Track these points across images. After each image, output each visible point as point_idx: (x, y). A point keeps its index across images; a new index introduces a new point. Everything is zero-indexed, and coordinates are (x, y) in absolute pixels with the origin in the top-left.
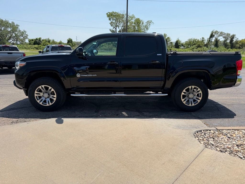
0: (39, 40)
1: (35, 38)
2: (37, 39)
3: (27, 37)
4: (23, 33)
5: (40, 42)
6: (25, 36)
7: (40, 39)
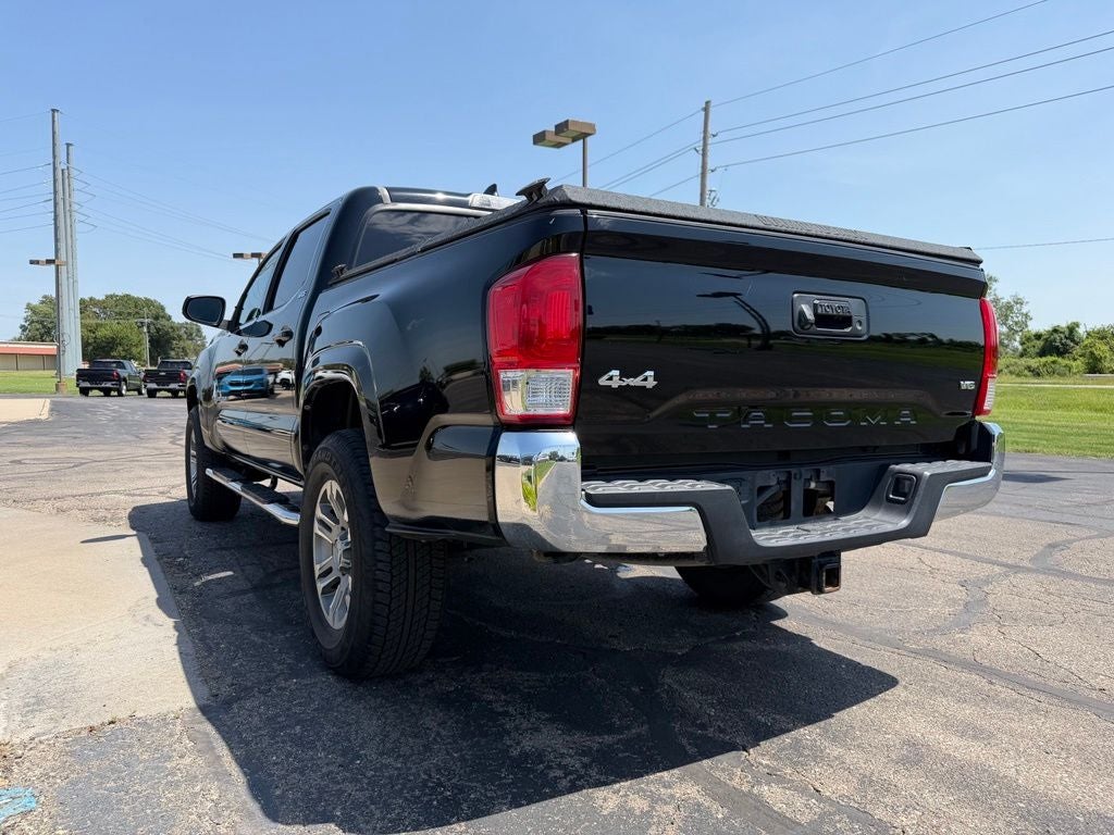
0: (1067, 333)
1: (1049, 328)
2: (1055, 331)
3: (1027, 326)
4: (1009, 307)
5: (1073, 341)
6: (1016, 323)
7: (1072, 329)
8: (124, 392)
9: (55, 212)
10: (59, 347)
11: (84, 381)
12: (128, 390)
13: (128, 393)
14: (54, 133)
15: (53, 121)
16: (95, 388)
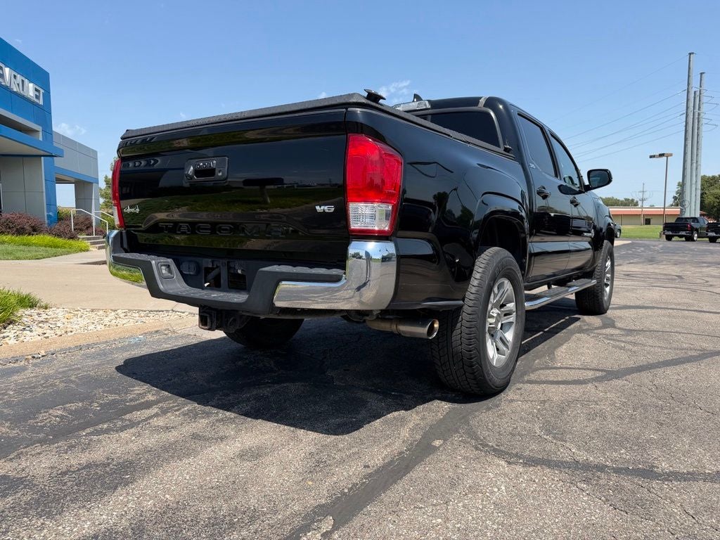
8: (695, 238)
9: (686, 121)
10: (681, 210)
11: (668, 231)
12: (698, 237)
13: (699, 239)
14: (689, 68)
15: (690, 61)
16: (676, 236)
